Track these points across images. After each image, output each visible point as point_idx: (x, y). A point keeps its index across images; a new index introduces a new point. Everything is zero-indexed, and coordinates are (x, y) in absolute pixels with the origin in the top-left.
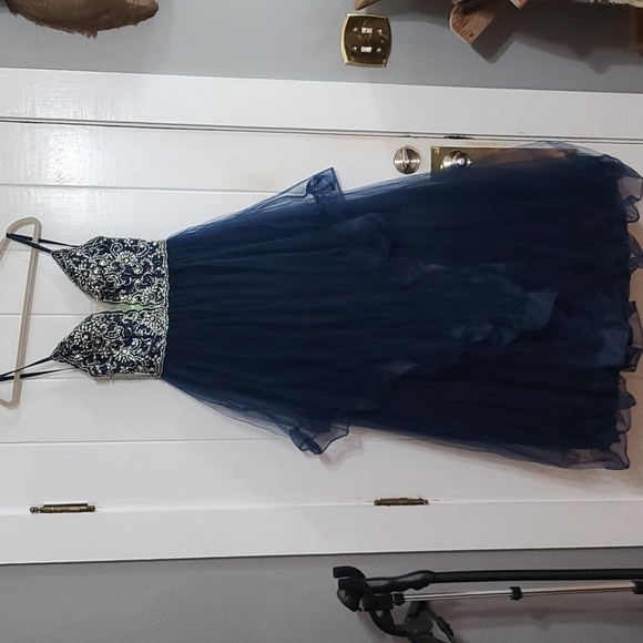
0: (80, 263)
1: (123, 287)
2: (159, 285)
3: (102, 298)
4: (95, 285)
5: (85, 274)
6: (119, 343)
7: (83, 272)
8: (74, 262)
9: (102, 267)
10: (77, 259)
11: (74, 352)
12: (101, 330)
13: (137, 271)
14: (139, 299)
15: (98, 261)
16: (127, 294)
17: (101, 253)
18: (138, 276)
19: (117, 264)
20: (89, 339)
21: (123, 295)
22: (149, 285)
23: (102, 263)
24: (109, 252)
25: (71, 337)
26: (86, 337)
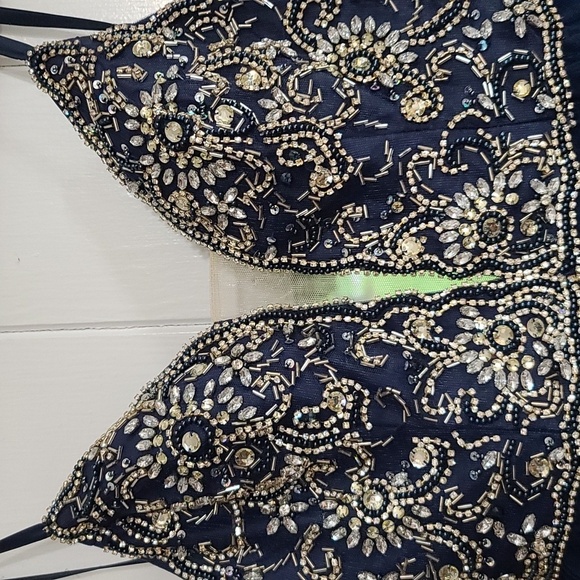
0: (148, 85)
1: (352, 192)
2: (530, 171)
3: (259, 249)
4: (220, 188)
5: (173, 132)
6: (344, 460)
7: (161, 123)
8: (123, 86)
9: (252, 97)
10: (136, 72)
11: (142, 506)
12: (262, 407)
13: (414, 109)
14: (434, 245)
15: (230, 72)
16: (373, 223)
17: (244, 38)
18: (427, 132)
19: (321, 79)
20: (206, 450)
21: (358, 226)
22: (478, 173)
23: (250, 80)
24: (279, 34)
25: (124, 441)
26: (191, 443)
